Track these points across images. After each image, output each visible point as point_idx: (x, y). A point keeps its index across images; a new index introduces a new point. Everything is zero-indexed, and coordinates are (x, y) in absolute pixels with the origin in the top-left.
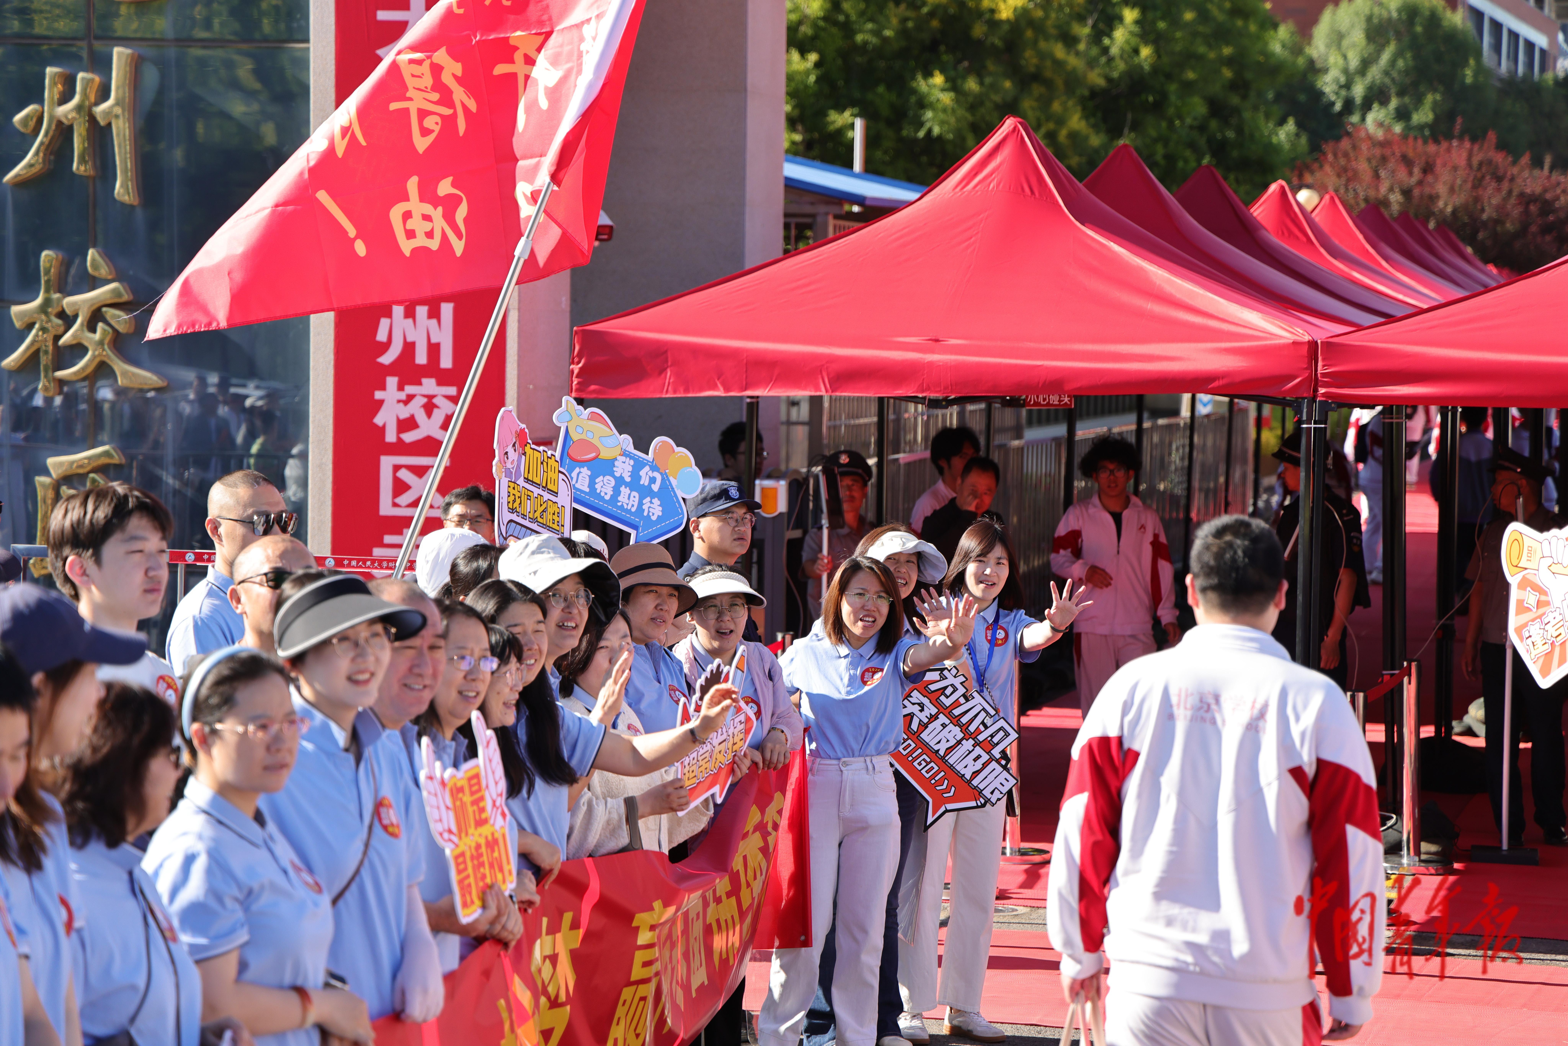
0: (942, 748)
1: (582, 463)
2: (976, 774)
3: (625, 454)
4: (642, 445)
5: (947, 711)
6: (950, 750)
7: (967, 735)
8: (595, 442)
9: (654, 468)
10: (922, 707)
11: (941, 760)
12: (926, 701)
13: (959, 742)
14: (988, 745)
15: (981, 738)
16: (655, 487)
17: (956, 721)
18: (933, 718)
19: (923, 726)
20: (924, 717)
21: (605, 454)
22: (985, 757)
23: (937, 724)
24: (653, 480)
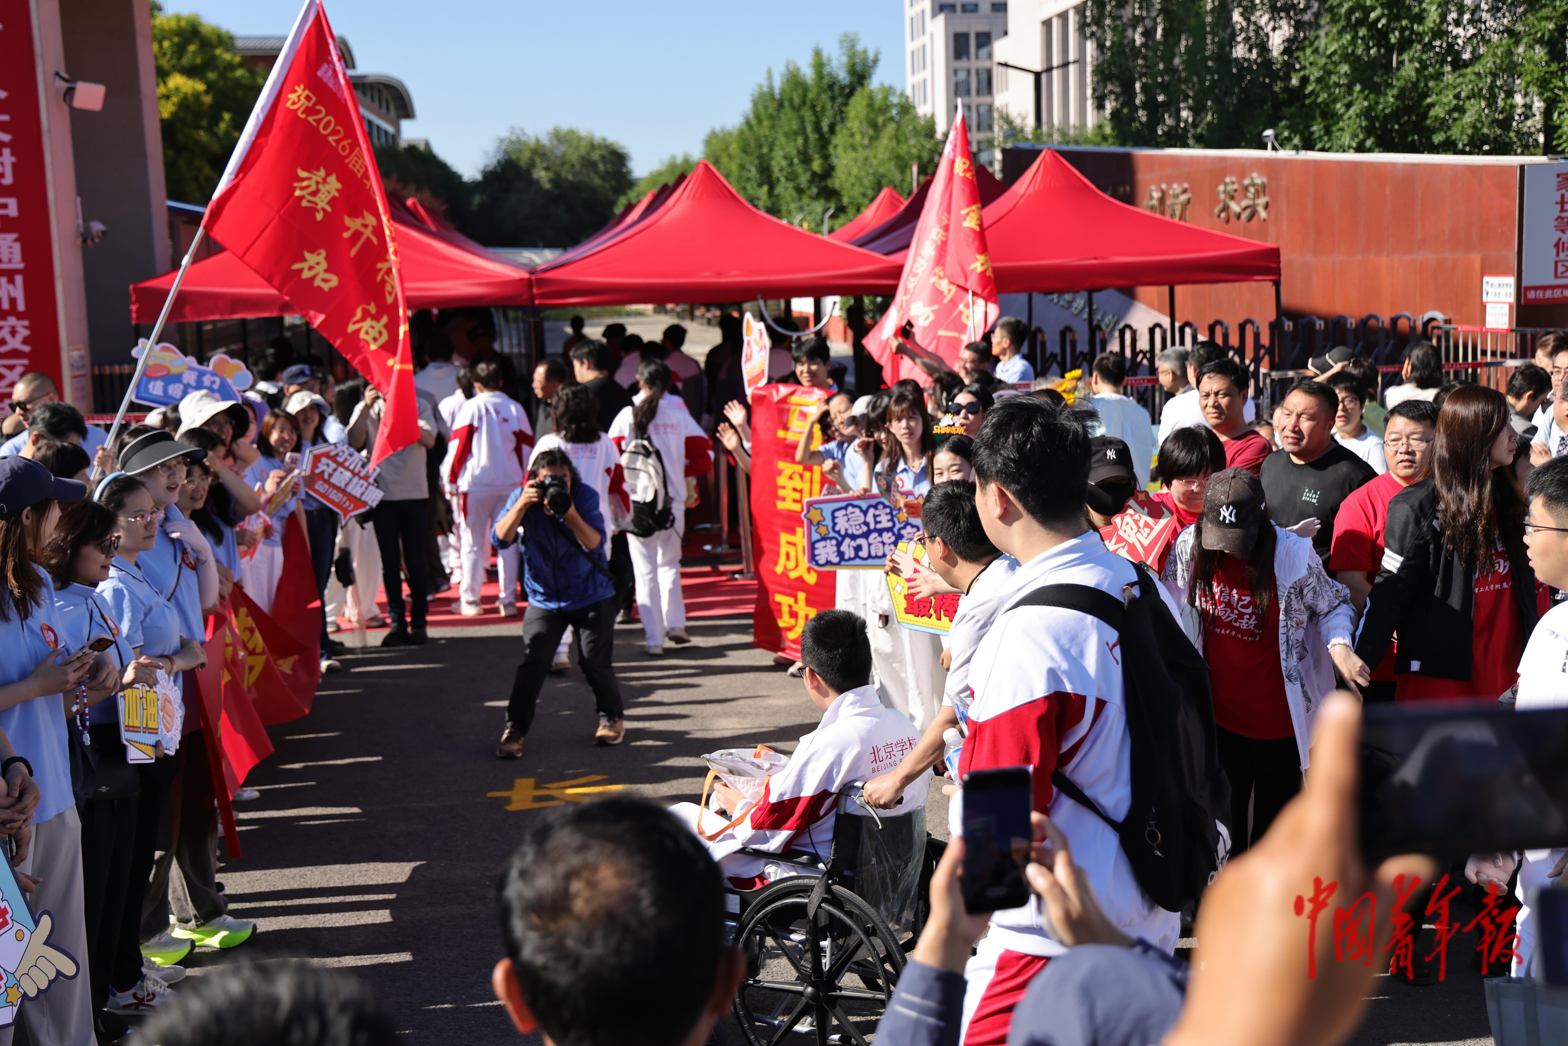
0: (342, 485)
1: (156, 378)
2: (362, 494)
3: (191, 369)
4: (202, 359)
5: (341, 464)
6: (347, 485)
7: (354, 474)
8: (167, 364)
9: (213, 374)
10: (328, 465)
11: (343, 491)
12: (330, 462)
13: (351, 480)
14: (366, 478)
15: (362, 474)
16: (216, 386)
17: (347, 469)
18: (335, 470)
19: (330, 475)
20: (330, 470)
21: (174, 370)
22: (366, 484)
23: (337, 473)
24: (213, 382)
